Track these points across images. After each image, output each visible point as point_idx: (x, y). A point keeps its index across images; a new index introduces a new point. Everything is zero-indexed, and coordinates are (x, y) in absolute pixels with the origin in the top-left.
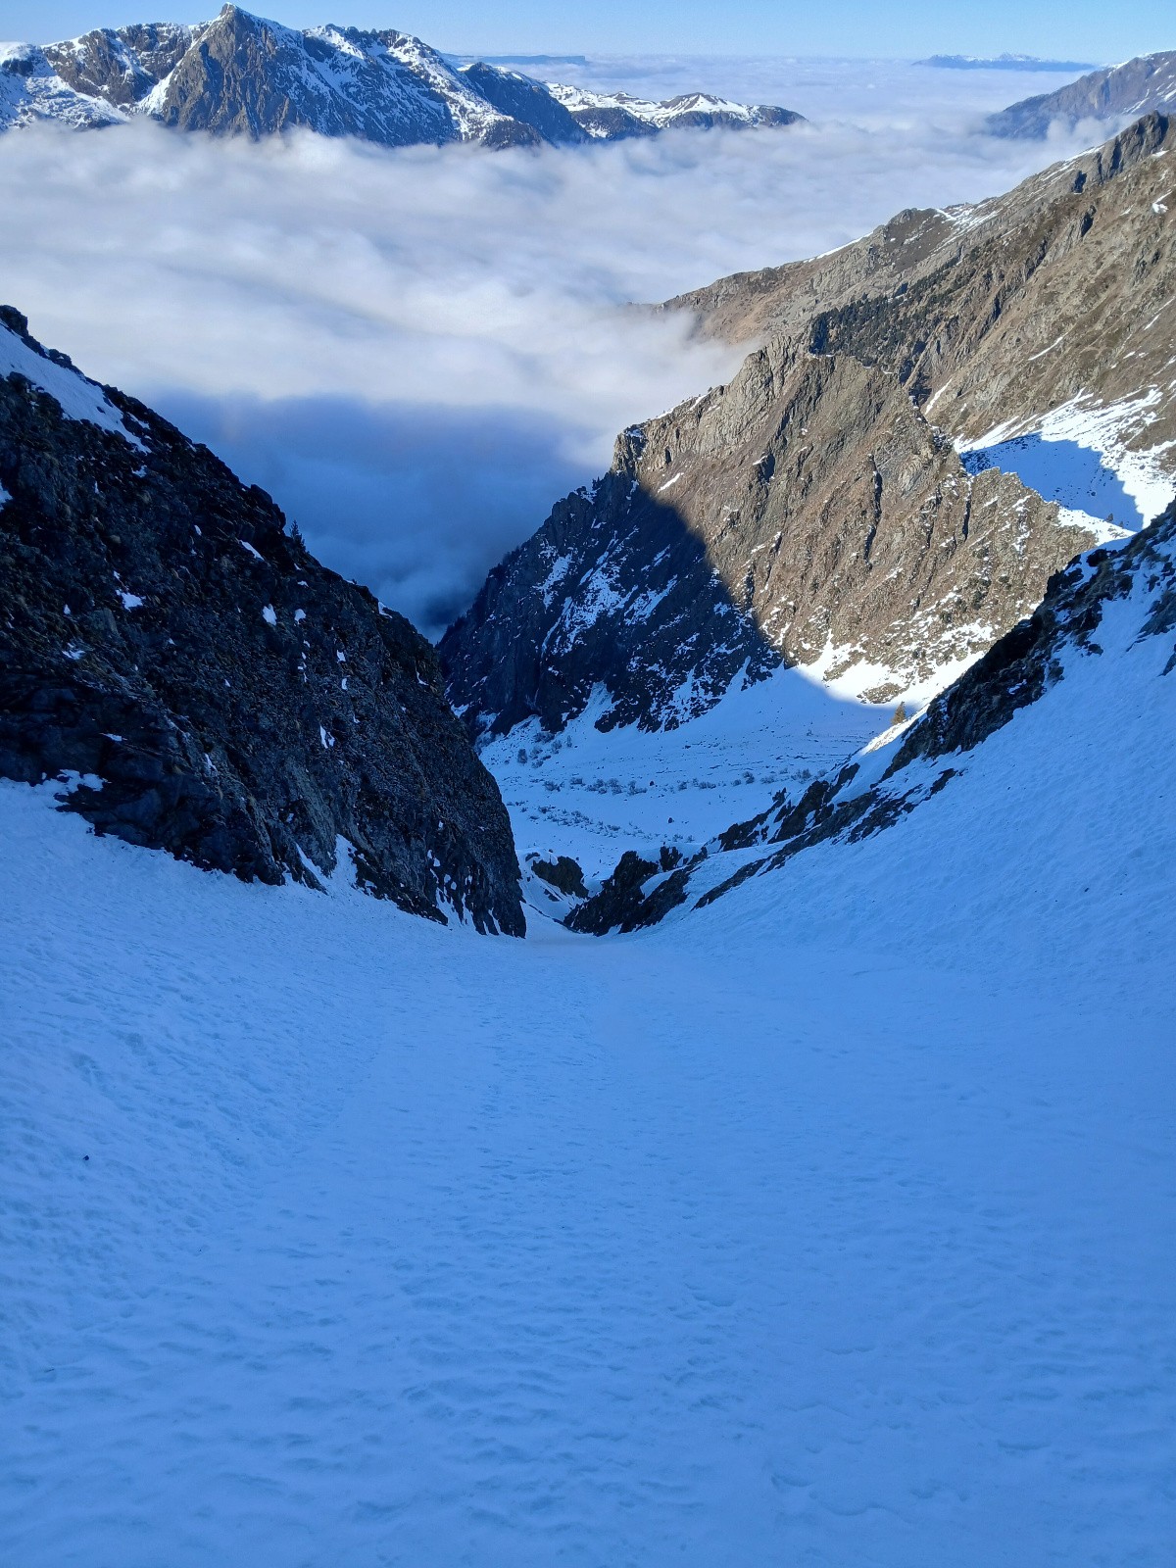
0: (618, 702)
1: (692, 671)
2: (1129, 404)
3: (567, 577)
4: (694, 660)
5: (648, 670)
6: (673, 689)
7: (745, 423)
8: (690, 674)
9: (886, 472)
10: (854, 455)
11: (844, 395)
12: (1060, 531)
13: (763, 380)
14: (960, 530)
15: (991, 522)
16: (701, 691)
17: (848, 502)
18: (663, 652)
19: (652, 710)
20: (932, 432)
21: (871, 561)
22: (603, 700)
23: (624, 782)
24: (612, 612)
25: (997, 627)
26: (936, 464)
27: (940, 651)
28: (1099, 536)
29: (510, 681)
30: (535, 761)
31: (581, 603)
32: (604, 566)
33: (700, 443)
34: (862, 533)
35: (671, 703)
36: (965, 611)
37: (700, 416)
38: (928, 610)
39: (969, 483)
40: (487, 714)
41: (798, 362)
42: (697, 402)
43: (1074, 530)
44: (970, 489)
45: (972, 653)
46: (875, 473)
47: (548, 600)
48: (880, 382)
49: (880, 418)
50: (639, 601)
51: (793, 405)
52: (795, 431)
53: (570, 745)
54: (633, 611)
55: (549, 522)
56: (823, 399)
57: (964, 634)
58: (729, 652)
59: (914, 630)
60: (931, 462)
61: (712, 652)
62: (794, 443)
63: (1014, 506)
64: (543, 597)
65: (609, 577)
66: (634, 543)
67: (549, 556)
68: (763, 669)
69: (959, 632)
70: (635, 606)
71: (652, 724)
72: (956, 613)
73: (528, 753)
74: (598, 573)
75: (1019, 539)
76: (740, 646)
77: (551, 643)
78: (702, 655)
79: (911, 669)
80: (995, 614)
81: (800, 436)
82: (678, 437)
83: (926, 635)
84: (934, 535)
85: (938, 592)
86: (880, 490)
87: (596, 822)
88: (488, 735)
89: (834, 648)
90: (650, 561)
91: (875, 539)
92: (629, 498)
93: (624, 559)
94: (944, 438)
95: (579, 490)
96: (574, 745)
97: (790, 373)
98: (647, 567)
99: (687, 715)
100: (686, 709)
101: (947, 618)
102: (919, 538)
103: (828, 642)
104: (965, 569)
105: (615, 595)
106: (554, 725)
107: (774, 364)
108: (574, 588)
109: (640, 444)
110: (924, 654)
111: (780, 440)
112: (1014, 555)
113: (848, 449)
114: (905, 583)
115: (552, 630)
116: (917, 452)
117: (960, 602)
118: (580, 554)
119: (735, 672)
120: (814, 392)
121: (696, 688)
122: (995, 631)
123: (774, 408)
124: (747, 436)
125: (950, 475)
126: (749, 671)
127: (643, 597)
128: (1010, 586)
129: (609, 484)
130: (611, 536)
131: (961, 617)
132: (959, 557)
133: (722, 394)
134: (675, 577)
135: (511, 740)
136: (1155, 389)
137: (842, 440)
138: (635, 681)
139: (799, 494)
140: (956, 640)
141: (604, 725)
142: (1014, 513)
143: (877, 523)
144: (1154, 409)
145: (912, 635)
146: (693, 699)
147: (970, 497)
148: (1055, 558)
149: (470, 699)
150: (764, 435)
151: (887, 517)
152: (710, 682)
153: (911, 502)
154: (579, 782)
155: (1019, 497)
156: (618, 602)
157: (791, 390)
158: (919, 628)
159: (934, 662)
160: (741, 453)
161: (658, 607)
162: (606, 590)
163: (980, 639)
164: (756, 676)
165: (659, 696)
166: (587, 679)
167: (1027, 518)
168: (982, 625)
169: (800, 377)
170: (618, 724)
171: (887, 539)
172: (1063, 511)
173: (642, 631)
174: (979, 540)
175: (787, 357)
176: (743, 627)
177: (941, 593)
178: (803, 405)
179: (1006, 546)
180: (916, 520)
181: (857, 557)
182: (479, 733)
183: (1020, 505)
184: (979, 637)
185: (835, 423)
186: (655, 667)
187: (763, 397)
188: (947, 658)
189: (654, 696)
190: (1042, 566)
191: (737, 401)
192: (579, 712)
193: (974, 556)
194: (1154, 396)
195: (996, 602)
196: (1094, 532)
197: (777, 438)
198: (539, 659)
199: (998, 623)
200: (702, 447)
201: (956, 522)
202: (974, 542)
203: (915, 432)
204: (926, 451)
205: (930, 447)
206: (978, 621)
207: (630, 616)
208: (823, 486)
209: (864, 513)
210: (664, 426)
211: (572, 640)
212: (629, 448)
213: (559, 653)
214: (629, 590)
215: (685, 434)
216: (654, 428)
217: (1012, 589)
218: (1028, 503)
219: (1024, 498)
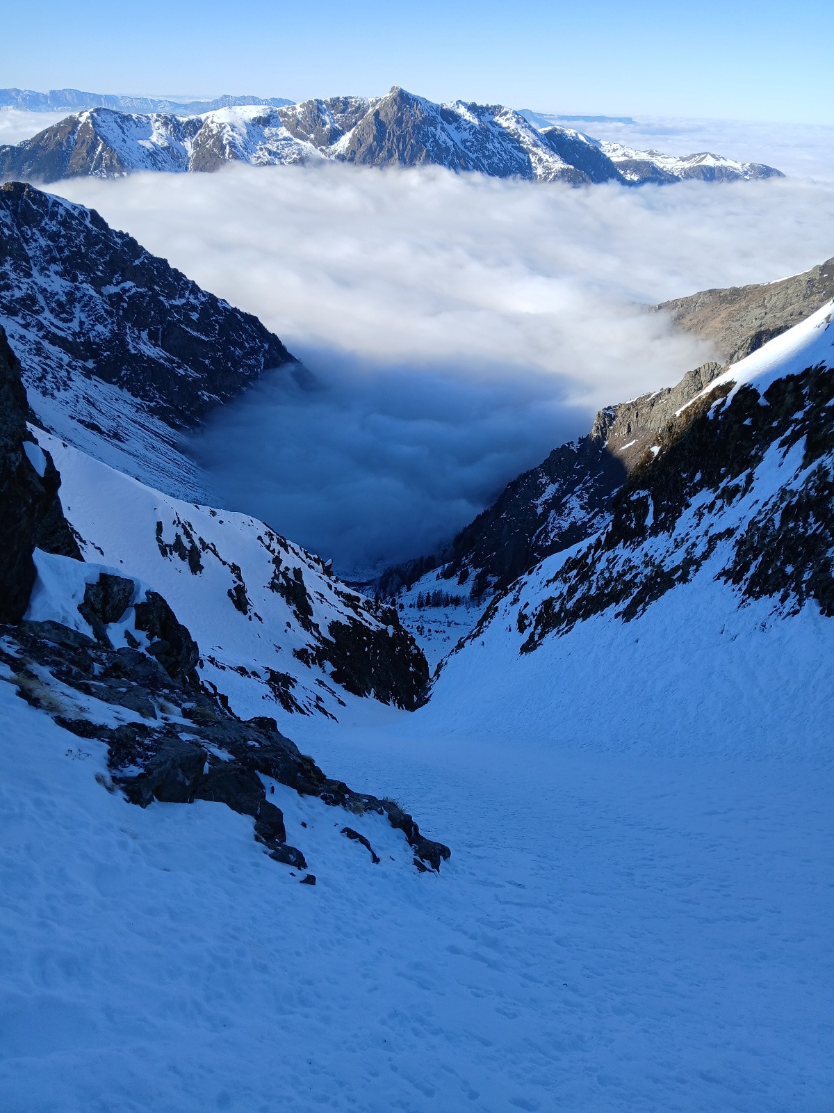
3: (554, 496)
13: (696, 389)
24: (579, 523)
29: (509, 558)
31: (560, 515)
32: (579, 493)
33: (651, 422)
37: (653, 405)
40: (493, 576)
42: (652, 396)
47: (540, 510)
50: (598, 518)
54: (593, 524)
55: (547, 461)
64: (537, 508)
65: (581, 500)
66: (600, 480)
67: (544, 482)
70: (594, 521)
74: (574, 498)
77: (538, 537)
82: (637, 417)
90: (609, 494)
92: (600, 452)
93: (592, 490)
95: (568, 444)
98: (606, 497)
105: (583, 512)
107: (705, 379)
108: (557, 504)
109: (612, 418)
115: (540, 529)
118: (564, 484)
127: (601, 516)
130: (586, 475)
133: (669, 393)
156: (584, 517)
162: (577, 508)
175: (714, 376)
191: (678, 401)
198: (529, 547)
200: (652, 425)
207: (591, 527)
210: (629, 409)
211: (551, 538)
212: (605, 420)
213: (542, 545)
214: (592, 510)
215: (642, 416)
216: (623, 409)
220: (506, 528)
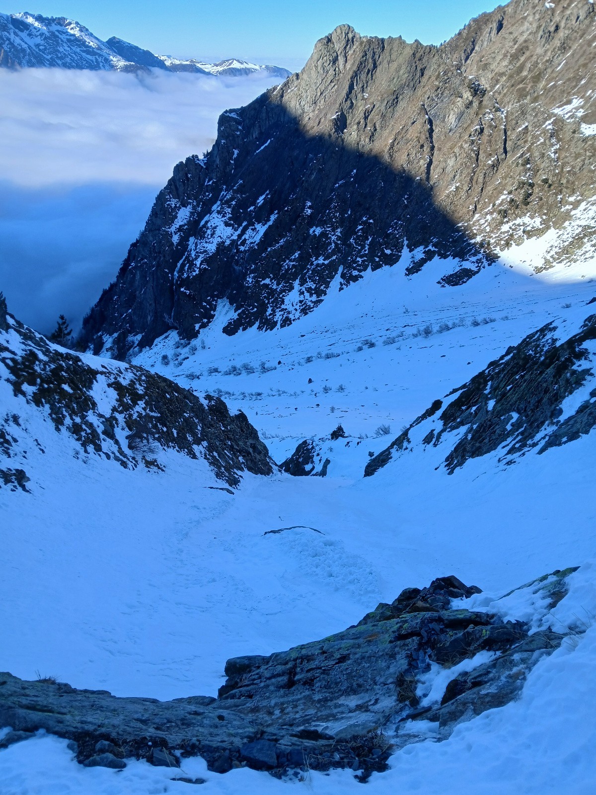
0: (240, 311)
1: (297, 281)
3: (189, 222)
4: (299, 272)
5: (262, 283)
6: (283, 296)
7: (319, 94)
8: (296, 284)
9: (435, 116)
10: (408, 109)
11: (394, 65)
12: (585, 140)
13: (331, 58)
14: (502, 150)
15: (526, 142)
16: (307, 295)
17: (408, 141)
18: (273, 269)
19: (268, 314)
20: (471, 80)
21: (431, 183)
22: (227, 311)
23: (256, 365)
24: (228, 242)
25: (544, 217)
26: (475, 104)
27: (501, 240)
29: (150, 305)
30: (176, 362)
31: (203, 237)
32: (219, 209)
33: (284, 115)
34: (422, 162)
35: (283, 307)
36: (517, 207)
37: (282, 97)
38: (486, 210)
40: (134, 336)
41: (356, 44)
42: (278, 88)
44: (504, 120)
45: (527, 239)
46: (427, 117)
47: (175, 239)
48: (422, 51)
49: (424, 79)
50: (249, 232)
51: (356, 75)
52: (359, 96)
53: (204, 348)
54: (245, 240)
55: (171, 182)
56: (378, 71)
57: (519, 225)
58: (326, 262)
59: (477, 227)
60: (471, 103)
61: (312, 264)
62: (359, 104)
63: (544, 126)
64: (172, 237)
65: (224, 216)
66: (240, 190)
67: (173, 206)
68: (355, 273)
69: (514, 224)
70: (246, 236)
71: (270, 325)
72: (510, 209)
73: (170, 357)
74: (215, 215)
75: (552, 149)
76: (334, 257)
77: (181, 271)
78: (304, 267)
80: (541, 207)
81: (363, 99)
83: (488, 229)
84: (481, 157)
85: (490, 198)
86: (431, 131)
87: (237, 393)
88: (137, 349)
89: (410, 251)
90: (254, 203)
91: (432, 167)
92: (232, 162)
93: (234, 203)
94: (479, 85)
95: (193, 156)
96: (207, 347)
97: (351, 52)
98: (252, 208)
99: (298, 314)
100: (296, 310)
101: (504, 214)
102: (471, 159)
103: (405, 247)
104: (511, 177)
105: (229, 230)
106: (189, 334)
107: (338, 46)
108: (195, 229)
109: (237, 122)
110: (489, 244)
111: (349, 102)
112: (551, 162)
113: (402, 104)
114: (463, 194)
115: (181, 262)
116: (459, 96)
117: (512, 200)
118: (198, 205)
119: (332, 277)
120: (370, 66)
121: (302, 293)
122: (544, 220)
123: (341, 80)
124: (321, 104)
125: (488, 110)
126: (343, 276)
127: (252, 229)
128: (550, 186)
129: (216, 152)
130: (221, 190)
131: (514, 213)
132: (503, 170)
133: (298, 79)
134: (276, 212)
135: (155, 349)
136: (576, 98)
137: (397, 98)
138: (252, 293)
139: (367, 140)
140: (513, 230)
141: (230, 330)
142: (545, 131)
143: (432, 155)
144: (582, 107)
145: (475, 231)
146: (301, 302)
147: (505, 126)
148: (584, 161)
149: (121, 327)
150: (335, 100)
151: (439, 149)
152: (313, 287)
153: (459, 135)
154: (216, 370)
156: (232, 235)
157: (353, 64)
158: (480, 225)
159: (498, 248)
160: (317, 116)
161: (266, 234)
162: (222, 226)
163: (533, 228)
164: (349, 279)
165: (273, 302)
166: (213, 296)
168: (532, 217)
169: (359, 54)
170: (241, 328)
171: (442, 165)
172: (583, 126)
173: (254, 254)
174: (519, 154)
175: (348, 40)
176: (335, 243)
177: (493, 197)
178: (363, 76)
179: (543, 155)
180: (466, 146)
181: (421, 180)
182: (129, 349)
183: (549, 124)
184: (531, 226)
185: (389, 86)
186: (267, 281)
187: (331, 72)
188: (508, 244)
189: (268, 303)
190: (573, 167)
191: (313, 77)
192: (209, 322)
193: (517, 166)
194: (576, 102)
195: (541, 199)
197: (346, 101)
198: (172, 284)
199: (545, 214)
201: (497, 145)
202: (511, 159)
203: (456, 81)
204: (467, 95)
205: (470, 91)
206: (528, 214)
207: (243, 243)
208: (386, 133)
209: (422, 146)
211: (198, 266)
212: (229, 125)
213: (188, 277)
214: (240, 225)
216: (248, 110)
217: (552, 187)
218: (554, 123)
219: (550, 119)
220: (138, 277)
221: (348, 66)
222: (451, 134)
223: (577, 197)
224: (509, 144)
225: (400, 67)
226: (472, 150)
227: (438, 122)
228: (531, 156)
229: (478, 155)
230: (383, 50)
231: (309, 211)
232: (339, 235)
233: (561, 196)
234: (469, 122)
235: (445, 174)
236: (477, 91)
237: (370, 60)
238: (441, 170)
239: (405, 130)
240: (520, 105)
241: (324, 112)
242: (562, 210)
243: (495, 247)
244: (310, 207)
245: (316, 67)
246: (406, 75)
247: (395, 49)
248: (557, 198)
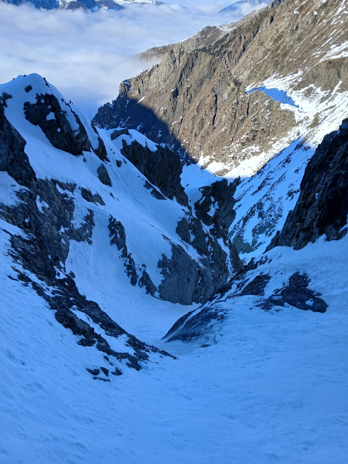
2: (292, 76)
7: (167, 77)
9: (218, 93)
10: (207, 88)
11: (202, 66)
12: (281, 111)
13: (173, 61)
14: (246, 113)
15: (257, 110)
17: (206, 105)
20: (234, 78)
21: (215, 126)
25: (261, 147)
26: (236, 90)
27: (241, 156)
28: (295, 112)
33: (151, 85)
34: (211, 115)
36: (249, 141)
37: (150, 76)
38: (236, 142)
39: (248, 96)
41: (185, 54)
42: (149, 71)
43: (286, 111)
44: (248, 98)
45: (253, 156)
46: (215, 94)
48: (214, 61)
49: (215, 74)
51: (184, 70)
52: (185, 80)
55: (97, 115)
56: (194, 68)
57: (250, 150)
59: (232, 149)
60: (234, 89)
62: (185, 84)
63: (264, 103)
66: (129, 122)
69: (248, 149)
72: (246, 142)
75: (267, 115)
79: (232, 163)
80: (260, 142)
81: (187, 81)
82: (142, 83)
83: (236, 151)
84: (237, 115)
85: (239, 135)
86: (216, 100)
89: (204, 158)
91: (216, 117)
92: (126, 106)
94: (238, 80)
95: (107, 103)
97: (182, 58)
101: (243, 144)
102: (232, 116)
103: (202, 155)
104: (248, 127)
107: (176, 55)
109: (129, 87)
110: (236, 158)
111: (180, 83)
112: (265, 121)
113: (205, 85)
114: (228, 133)
116: (229, 85)
117: (248, 138)
120: (191, 65)
123: (177, 72)
124: (168, 82)
125: (241, 93)
129: (118, 101)
130: (120, 120)
131: (248, 144)
132: (246, 122)
133: (158, 67)
136: (300, 70)
137: (202, 82)
139: (188, 102)
140: (247, 152)
142: (265, 106)
143: (216, 112)
144: (301, 76)
145: (231, 151)
147: (248, 101)
150: (174, 81)
151: (220, 110)
153: (228, 104)
155: (266, 100)
157: (183, 64)
158: (234, 149)
159: (240, 160)
160: (166, 88)
163: (255, 151)
167: (269, 107)
168: (256, 146)
169: (186, 60)
171: (220, 117)
172: (282, 104)
174: (253, 116)
175: (181, 52)
177: (240, 136)
178: (187, 70)
179: (262, 118)
180: (230, 110)
181: (210, 124)
183: (267, 103)
184: (255, 150)
185: (199, 76)
187: (173, 67)
188: (244, 159)
190: (275, 124)
191: (164, 70)
193: (251, 121)
194: (300, 73)
195: (260, 138)
196: (293, 111)
197: (179, 82)
199: (261, 145)
200: (152, 87)
201: (244, 110)
202: (251, 117)
203: (228, 78)
204: (232, 85)
205: (234, 83)
206: (254, 145)
208: (196, 99)
209: (212, 108)
210: (137, 80)
212: (125, 88)
215: (145, 82)
216: (134, 80)
217: (265, 133)
218: (269, 102)
219: (268, 100)
221: (181, 65)
222: (225, 102)
223: (276, 138)
224: (250, 110)
225: (204, 67)
226: (233, 112)
227: (220, 96)
228: (257, 117)
229: (235, 114)
230: (197, 58)
231: (160, 135)
232: (173, 147)
233: (269, 137)
234: (233, 98)
235: (221, 122)
236: (237, 83)
237: (191, 63)
238: (219, 120)
239: (204, 99)
240: (256, 92)
241: (169, 86)
242: (269, 144)
243: (239, 159)
244: (160, 133)
245: (166, 64)
246: (207, 72)
247: (203, 58)
248: (267, 138)
